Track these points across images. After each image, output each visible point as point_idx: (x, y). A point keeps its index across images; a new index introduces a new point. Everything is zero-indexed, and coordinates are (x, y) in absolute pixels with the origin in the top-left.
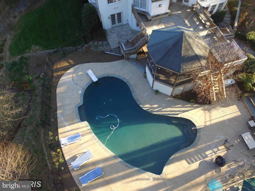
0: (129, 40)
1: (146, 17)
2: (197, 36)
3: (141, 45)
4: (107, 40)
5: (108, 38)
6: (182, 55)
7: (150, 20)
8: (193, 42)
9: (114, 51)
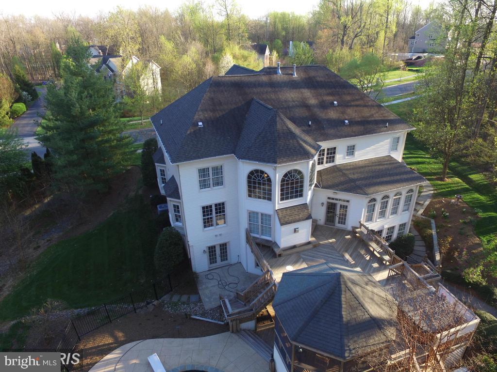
0: (241, 293)
1: (273, 249)
2: (369, 280)
3: (263, 301)
4: (198, 293)
5: (200, 288)
6: (344, 319)
7: (280, 255)
8: (363, 292)
9: (211, 313)
